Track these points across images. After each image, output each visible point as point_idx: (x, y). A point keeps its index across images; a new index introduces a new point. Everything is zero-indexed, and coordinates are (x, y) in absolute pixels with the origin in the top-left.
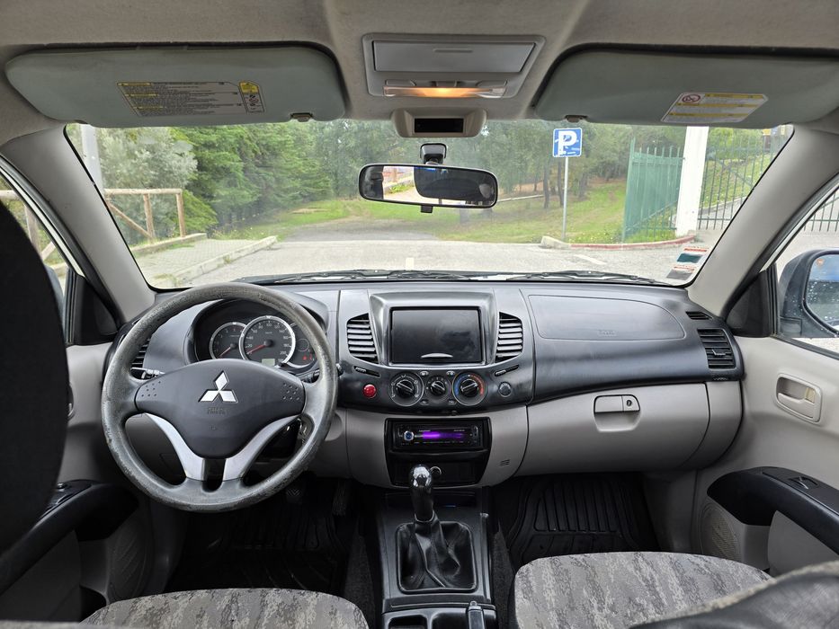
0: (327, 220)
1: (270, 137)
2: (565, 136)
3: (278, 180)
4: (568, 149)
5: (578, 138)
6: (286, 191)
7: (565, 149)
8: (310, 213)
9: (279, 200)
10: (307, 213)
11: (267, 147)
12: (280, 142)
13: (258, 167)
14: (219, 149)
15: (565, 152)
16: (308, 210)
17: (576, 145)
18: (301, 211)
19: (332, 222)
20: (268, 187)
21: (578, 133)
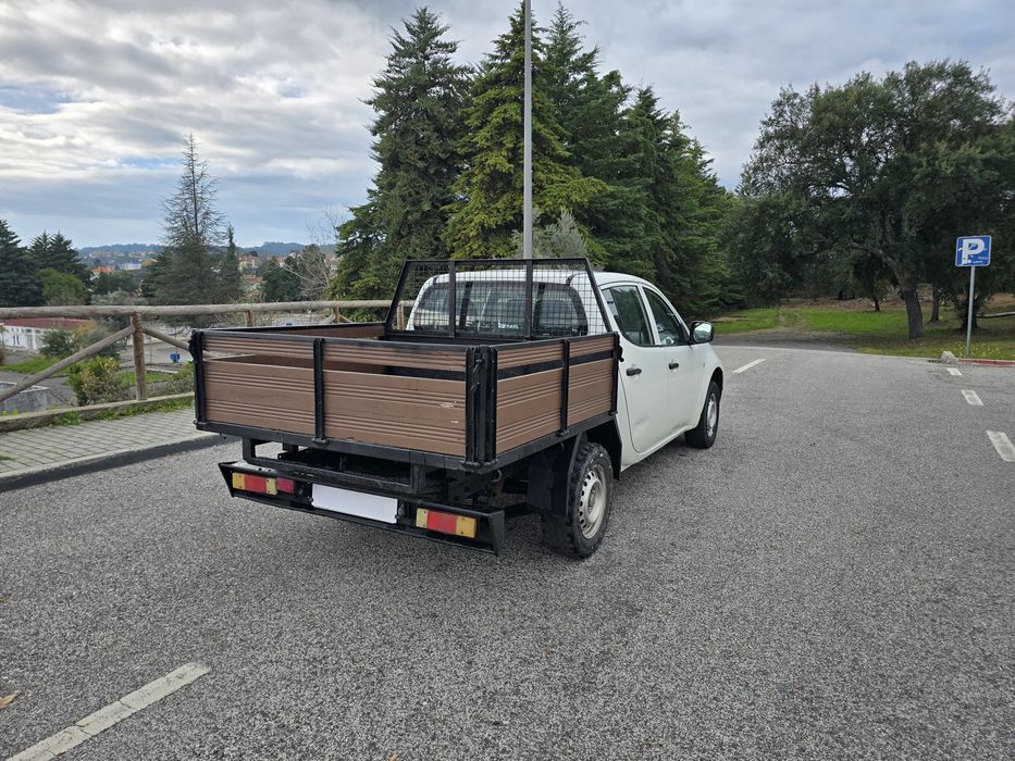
0: (746, 330)
1: (691, 240)
2: (970, 245)
3: (695, 287)
4: (973, 258)
5: (986, 246)
6: (703, 298)
7: (969, 258)
8: (731, 322)
9: (694, 308)
10: (727, 322)
11: (687, 250)
12: (702, 245)
13: (674, 273)
14: (633, 257)
15: (970, 261)
16: (729, 319)
17: (984, 254)
18: (720, 319)
19: (751, 333)
20: (683, 294)
21: (986, 241)
